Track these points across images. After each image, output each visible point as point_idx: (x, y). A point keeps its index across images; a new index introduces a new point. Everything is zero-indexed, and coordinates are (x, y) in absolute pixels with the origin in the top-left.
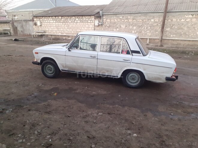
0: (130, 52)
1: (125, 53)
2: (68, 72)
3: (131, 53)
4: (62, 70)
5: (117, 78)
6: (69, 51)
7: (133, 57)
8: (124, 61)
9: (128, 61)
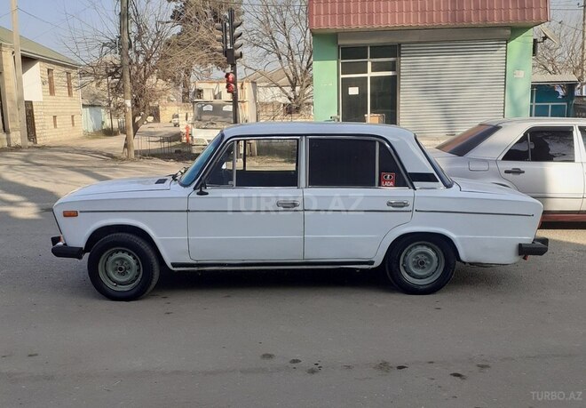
0: (406, 178)
1: (391, 184)
2: (196, 269)
3: (408, 183)
4: (174, 265)
5: (371, 267)
6: (201, 193)
7: (419, 193)
8: (392, 208)
9: (402, 209)
